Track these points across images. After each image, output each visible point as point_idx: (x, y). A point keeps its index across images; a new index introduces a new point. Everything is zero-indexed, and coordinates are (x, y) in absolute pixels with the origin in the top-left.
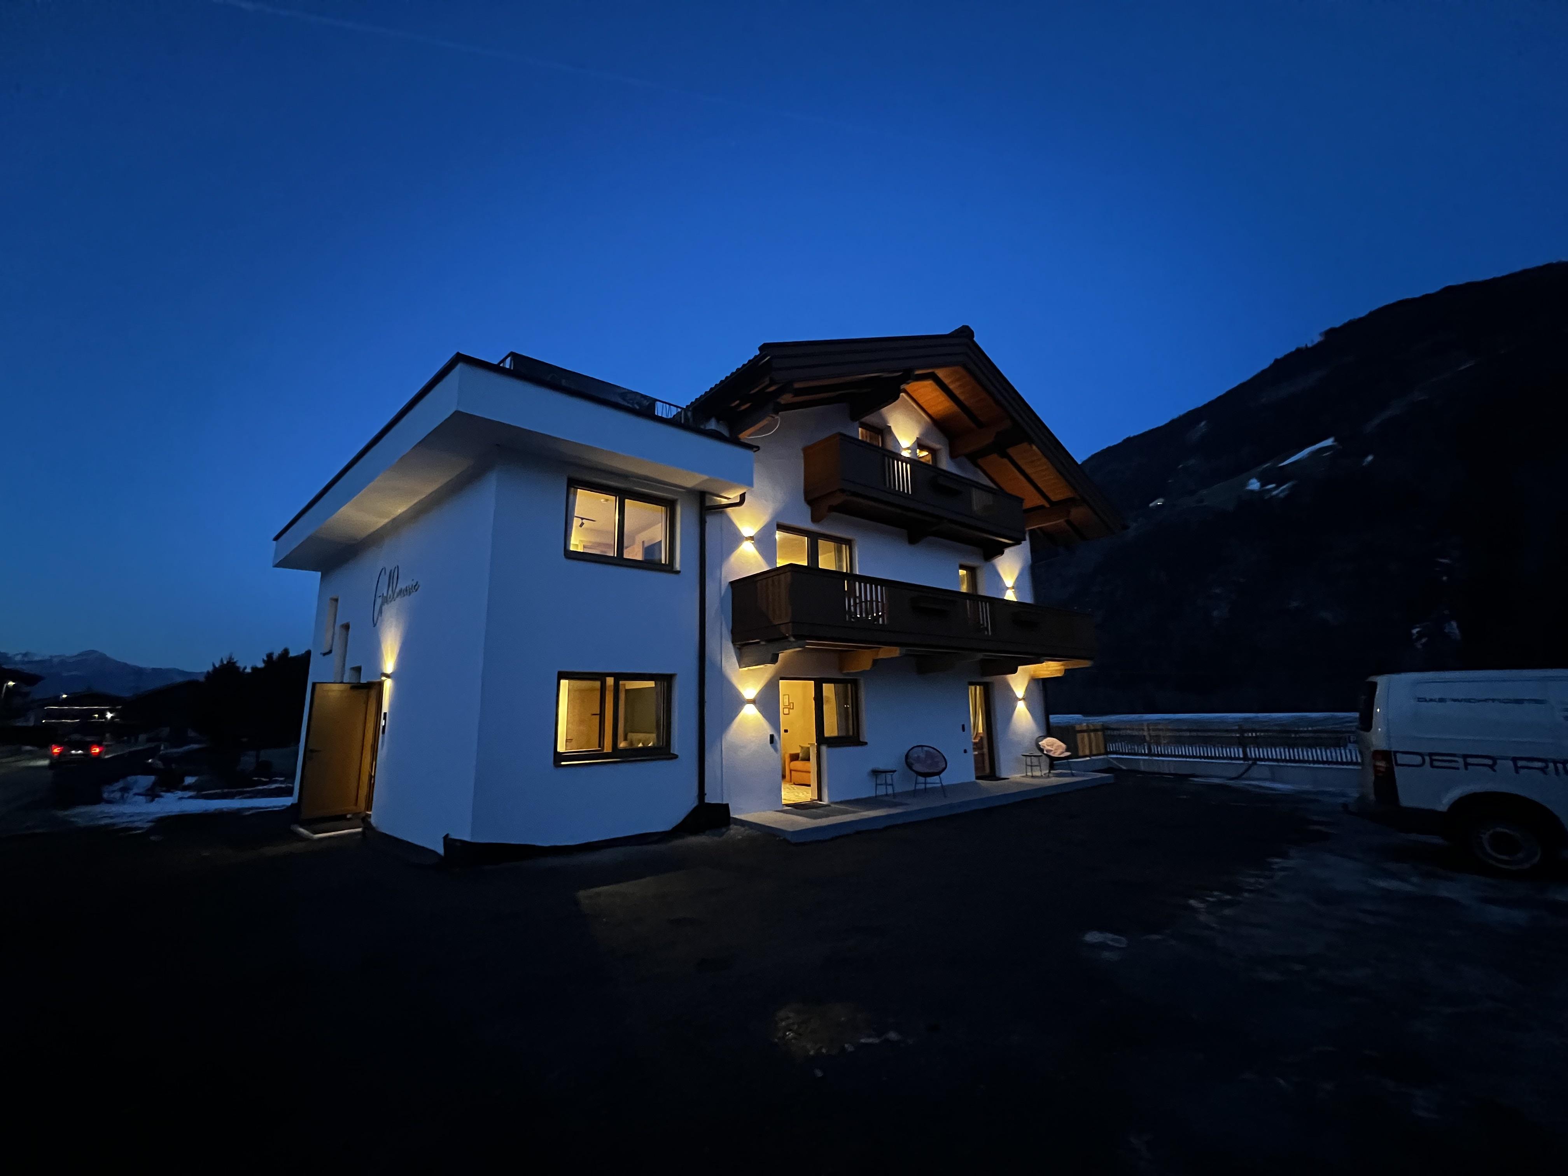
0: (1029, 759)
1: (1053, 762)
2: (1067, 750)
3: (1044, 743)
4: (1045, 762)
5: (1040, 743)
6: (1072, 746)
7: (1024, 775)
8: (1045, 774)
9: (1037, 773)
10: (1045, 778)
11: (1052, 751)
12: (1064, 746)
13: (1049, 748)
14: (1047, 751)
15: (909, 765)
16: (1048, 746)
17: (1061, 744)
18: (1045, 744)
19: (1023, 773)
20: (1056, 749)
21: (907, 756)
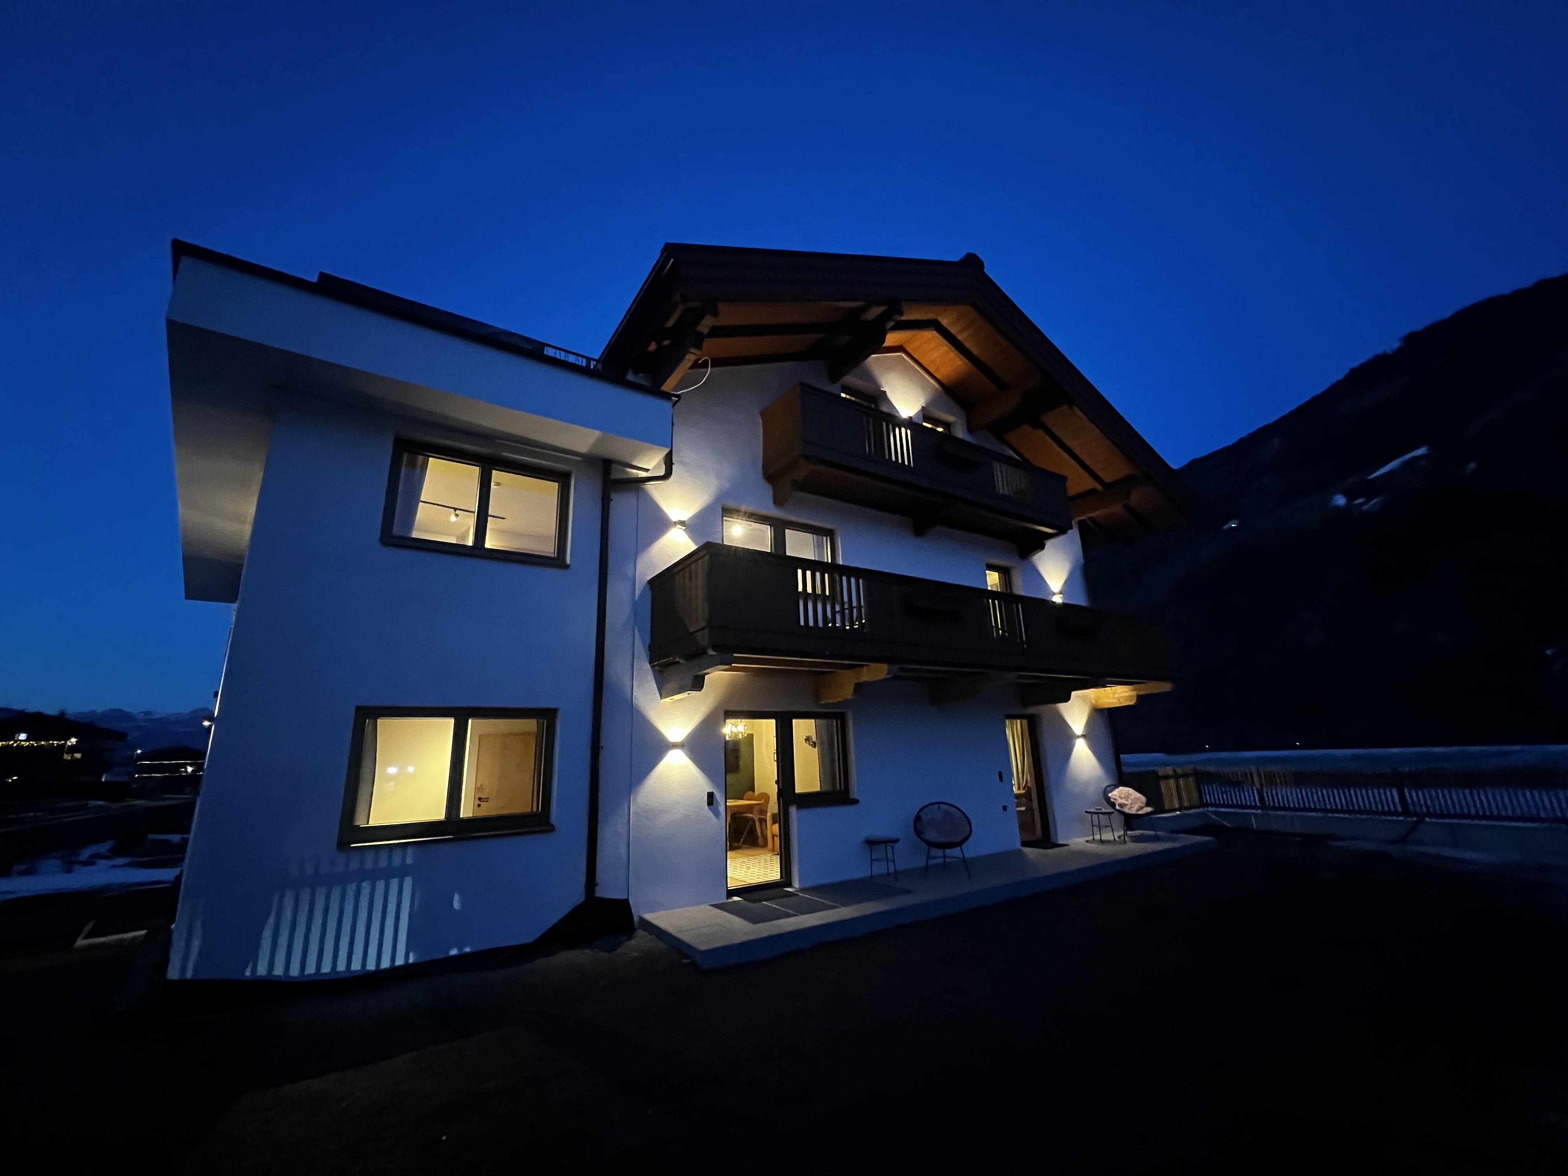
0: (1095, 817)
1: (1130, 821)
2: (1147, 805)
3: (1115, 795)
4: (1117, 820)
5: (1110, 795)
6: (1153, 798)
7: (1091, 838)
8: (1119, 837)
9: (1108, 836)
10: (1120, 843)
11: (1127, 805)
12: (1143, 799)
13: (1124, 801)
14: (1120, 805)
15: (918, 833)
16: (1121, 798)
17: (1138, 795)
18: (1117, 795)
19: (1088, 836)
20: (1131, 804)
21: (918, 818)
